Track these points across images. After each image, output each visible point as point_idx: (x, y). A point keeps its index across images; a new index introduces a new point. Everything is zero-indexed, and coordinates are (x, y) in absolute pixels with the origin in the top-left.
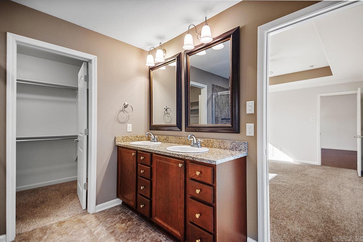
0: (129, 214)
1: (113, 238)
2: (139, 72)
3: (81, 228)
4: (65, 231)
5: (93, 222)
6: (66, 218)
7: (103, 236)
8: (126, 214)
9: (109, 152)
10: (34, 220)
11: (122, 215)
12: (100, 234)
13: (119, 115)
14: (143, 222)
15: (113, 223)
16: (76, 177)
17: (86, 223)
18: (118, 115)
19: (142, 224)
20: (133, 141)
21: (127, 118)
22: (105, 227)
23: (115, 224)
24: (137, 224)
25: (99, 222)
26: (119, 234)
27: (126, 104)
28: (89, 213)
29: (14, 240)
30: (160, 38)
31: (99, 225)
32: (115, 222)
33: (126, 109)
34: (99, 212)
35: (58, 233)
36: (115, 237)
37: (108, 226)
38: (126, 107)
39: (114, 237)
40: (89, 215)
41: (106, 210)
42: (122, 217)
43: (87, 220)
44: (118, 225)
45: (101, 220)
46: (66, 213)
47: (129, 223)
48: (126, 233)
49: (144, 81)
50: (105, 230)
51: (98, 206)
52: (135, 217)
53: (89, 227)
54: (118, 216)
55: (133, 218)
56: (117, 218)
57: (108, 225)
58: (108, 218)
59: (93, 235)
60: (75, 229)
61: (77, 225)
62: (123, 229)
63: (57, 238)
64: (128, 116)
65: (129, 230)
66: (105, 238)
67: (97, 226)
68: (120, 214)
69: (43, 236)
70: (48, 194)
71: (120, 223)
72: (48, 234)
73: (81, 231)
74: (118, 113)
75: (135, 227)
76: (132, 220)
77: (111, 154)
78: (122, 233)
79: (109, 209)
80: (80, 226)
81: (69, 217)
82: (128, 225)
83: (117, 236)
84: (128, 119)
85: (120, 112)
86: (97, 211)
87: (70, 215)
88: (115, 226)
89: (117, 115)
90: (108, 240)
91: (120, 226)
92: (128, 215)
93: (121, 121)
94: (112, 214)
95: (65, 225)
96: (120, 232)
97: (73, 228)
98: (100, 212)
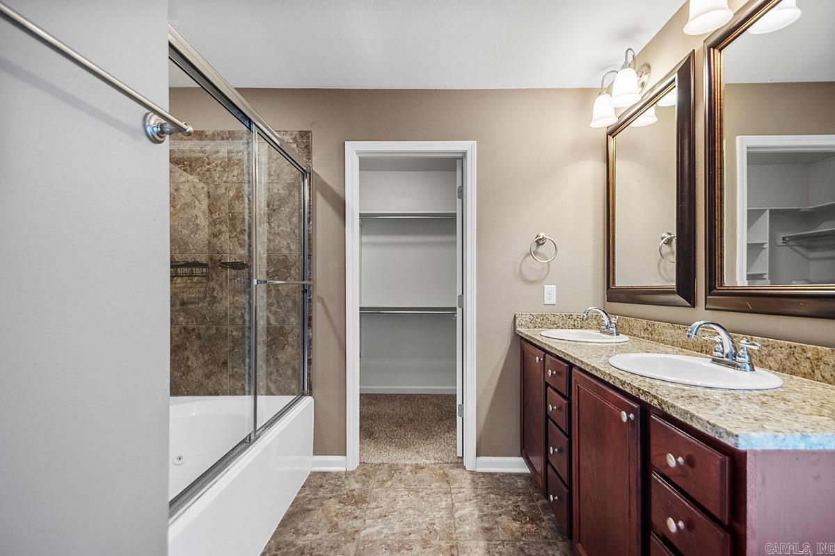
0: (539, 503)
1: (483, 544)
2: (577, 151)
3: (440, 492)
4: (416, 486)
5: (463, 490)
6: (428, 462)
7: (468, 528)
8: (533, 501)
9: (501, 347)
10: (388, 447)
11: (523, 500)
12: (464, 520)
13: (524, 264)
14: (564, 541)
15: (497, 509)
16: (453, 388)
17: (452, 487)
18: (521, 265)
19: (560, 544)
20: (558, 327)
21: (543, 270)
22: (481, 510)
23: (501, 515)
24: (546, 538)
25: (473, 495)
26: (499, 542)
27: (542, 235)
28: (465, 468)
29: (355, 469)
30: (628, 34)
31: (471, 500)
32: (502, 508)
33: (541, 249)
34: (482, 473)
35: (406, 485)
36: (488, 544)
37: (486, 513)
38: (540, 242)
39: (486, 542)
40: (464, 472)
41: (496, 474)
42: (520, 504)
43: (456, 481)
44: (505, 519)
45: (479, 492)
46: (431, 454)
47: (529, 526)
48: (514, 546)
49: (592, 170)
50: (476, 516)
51: (481, 459)
52: (550, 519)
53: (453, 496)
54: (514, 498)
55: (544, 520)
56: (511, 502)
57: (486, 511)
58: (493, 493)
59: (453, 516)
60: (432, 489)
61: (438, 484)
62: (512, 534)
63: (401, 494)
64: (546, 265)
65: (522, 543)
66: (470, 535)
67: (466, 500)
68: (519, 495)
69: (388, 480)
70: (423, 409)
71: (512, 516)
72: (394, 479)
73: (438, 497)
74: (521, 259)
75: (539, 543)
76: (538, 522)
77: (506, 352)
78: (505, 542)
79: (502, 475)
80: (440, 487)
81: (433, 461)
82: (525, 530)
83: (494, 542)
84: (545, 272)
85: (525, 258)
86: (479, 470)
87: (435, 459)
88: (499, 519)
89: (519, 263)
90: (473, 542)
91: (508, 524)
92: (535, 507)
93: (531, 277)
94: (503, 488)
95: (421, 474)
96: (501, 538)
97: (430, 485)
98: (484, 474)
